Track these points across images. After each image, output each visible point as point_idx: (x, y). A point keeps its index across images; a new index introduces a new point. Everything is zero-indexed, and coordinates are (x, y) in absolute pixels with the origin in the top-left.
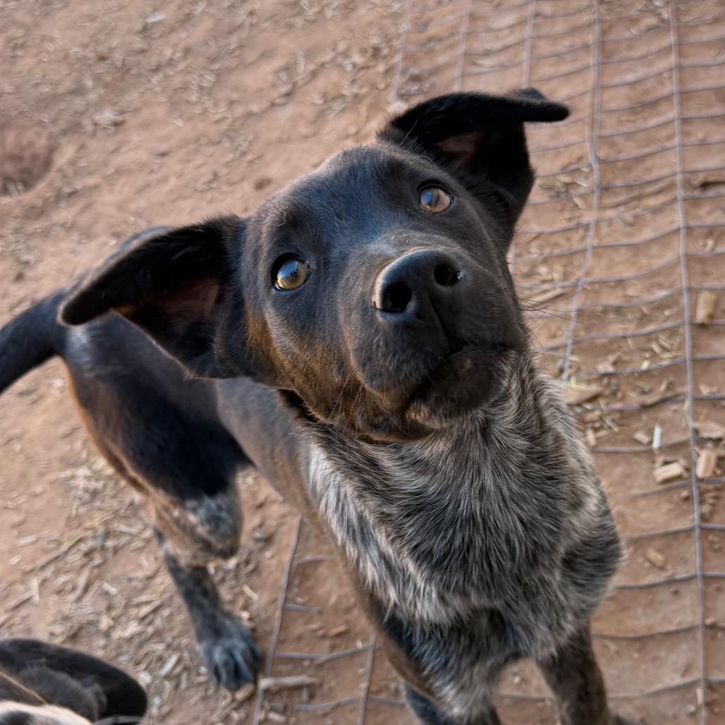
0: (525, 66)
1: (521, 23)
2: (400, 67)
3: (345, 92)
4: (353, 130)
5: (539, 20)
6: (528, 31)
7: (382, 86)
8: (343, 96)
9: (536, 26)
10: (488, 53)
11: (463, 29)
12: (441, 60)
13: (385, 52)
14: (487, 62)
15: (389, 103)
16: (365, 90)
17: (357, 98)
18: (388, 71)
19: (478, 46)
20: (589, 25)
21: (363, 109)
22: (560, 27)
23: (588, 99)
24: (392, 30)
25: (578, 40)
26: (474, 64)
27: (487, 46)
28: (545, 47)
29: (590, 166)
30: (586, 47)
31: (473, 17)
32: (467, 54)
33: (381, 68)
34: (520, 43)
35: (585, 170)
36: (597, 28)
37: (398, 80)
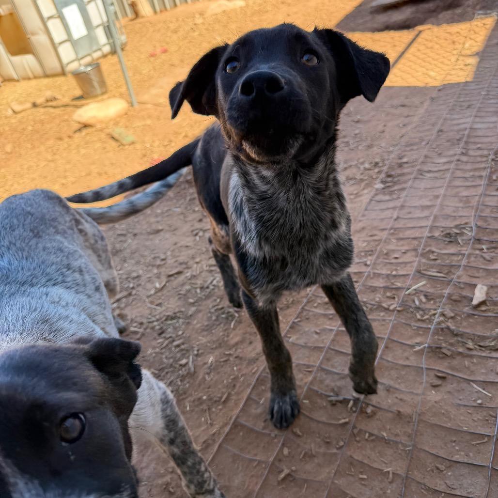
0: (447, 180)
1: (450, 162)
2: (386, 171)
3: (357, 177)
4: (355, 192)
5: (459, 163)
6: (452, 166)
7: (374, 177)
8: (355, 179)
9: (457, 165)
10: (429, 172)
11: (420, 160)
12: (405, 171)
13: (380, 165)
14: (428, 175)
15: (375, 184)
16: (366, 178)
17: (362, 180)
18: (379, 172)
19: (426, 168)
20: (485, 168)
21: (363, 185)
22: (469, 167)
23: (477, 198)
24: (386, 157)
25: (477, 174)
26: (421, 174)
27: (430, 169)
28: (459, 174)
29: (471, 227)
30: (481, 177)
31: (426, 157)
32: (419, 170)
33: (376, 170)
34: (448, 170)
35: (469, 229)
36: (489, 170)
37: (383, 176)
